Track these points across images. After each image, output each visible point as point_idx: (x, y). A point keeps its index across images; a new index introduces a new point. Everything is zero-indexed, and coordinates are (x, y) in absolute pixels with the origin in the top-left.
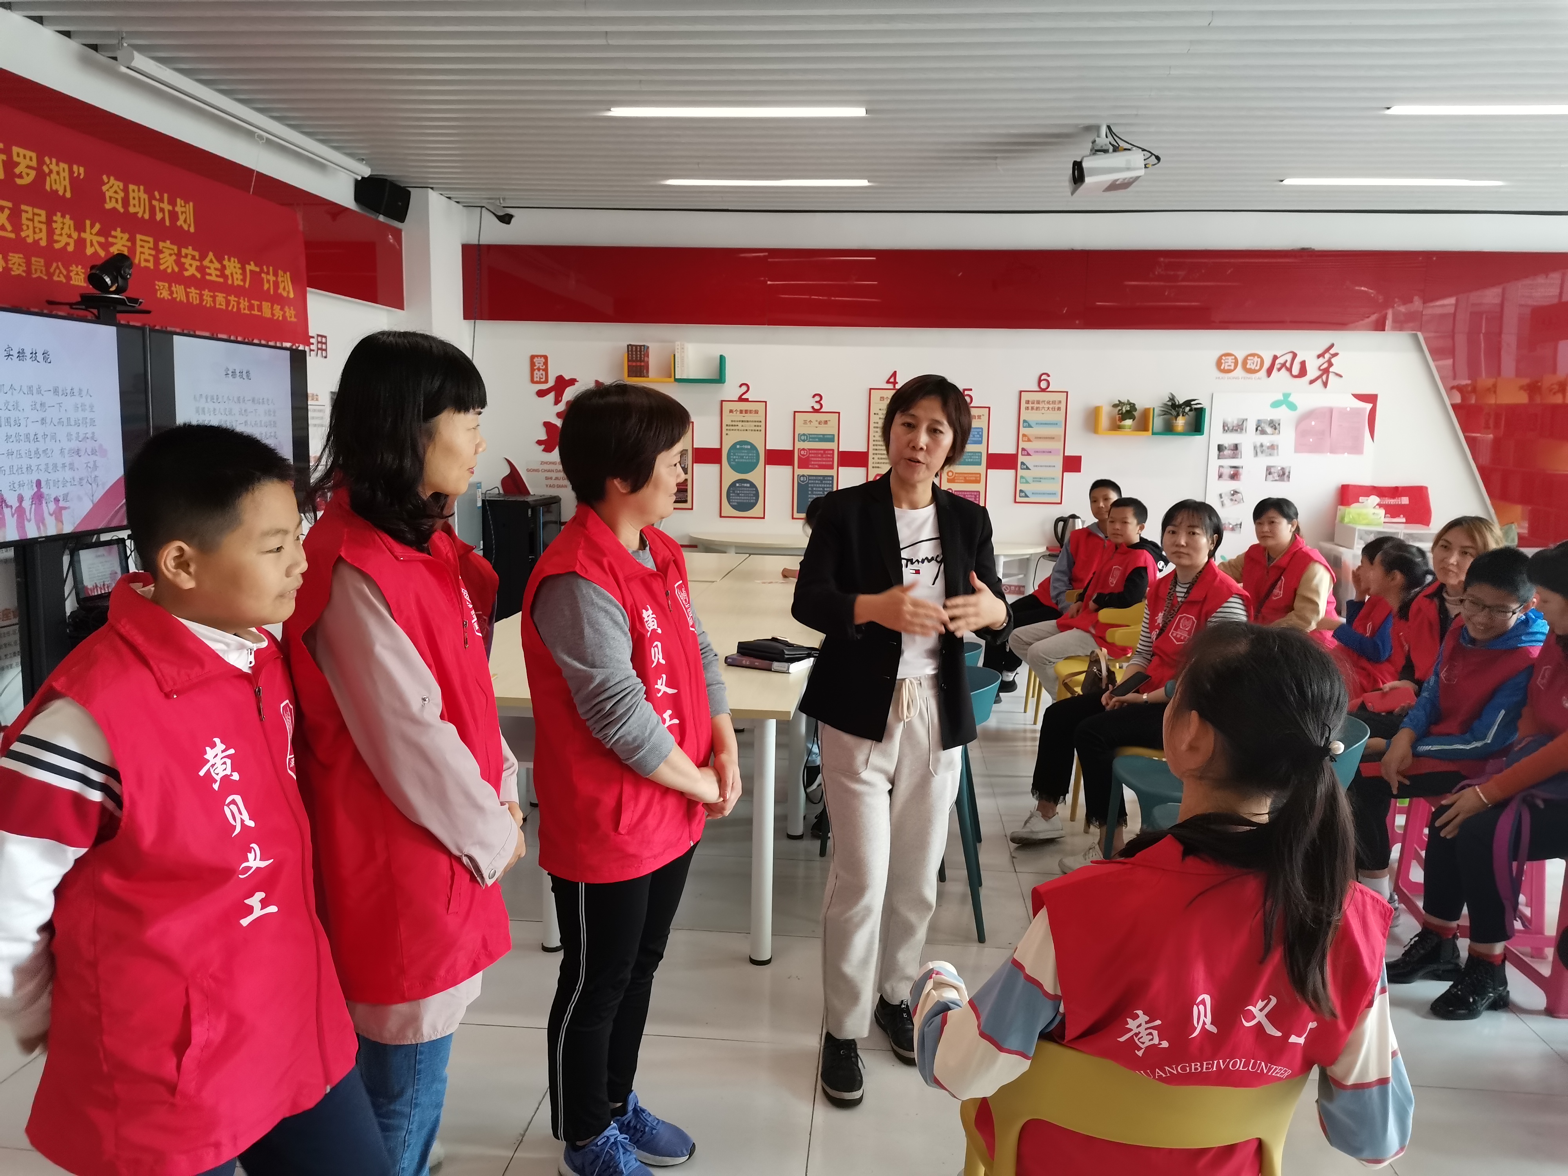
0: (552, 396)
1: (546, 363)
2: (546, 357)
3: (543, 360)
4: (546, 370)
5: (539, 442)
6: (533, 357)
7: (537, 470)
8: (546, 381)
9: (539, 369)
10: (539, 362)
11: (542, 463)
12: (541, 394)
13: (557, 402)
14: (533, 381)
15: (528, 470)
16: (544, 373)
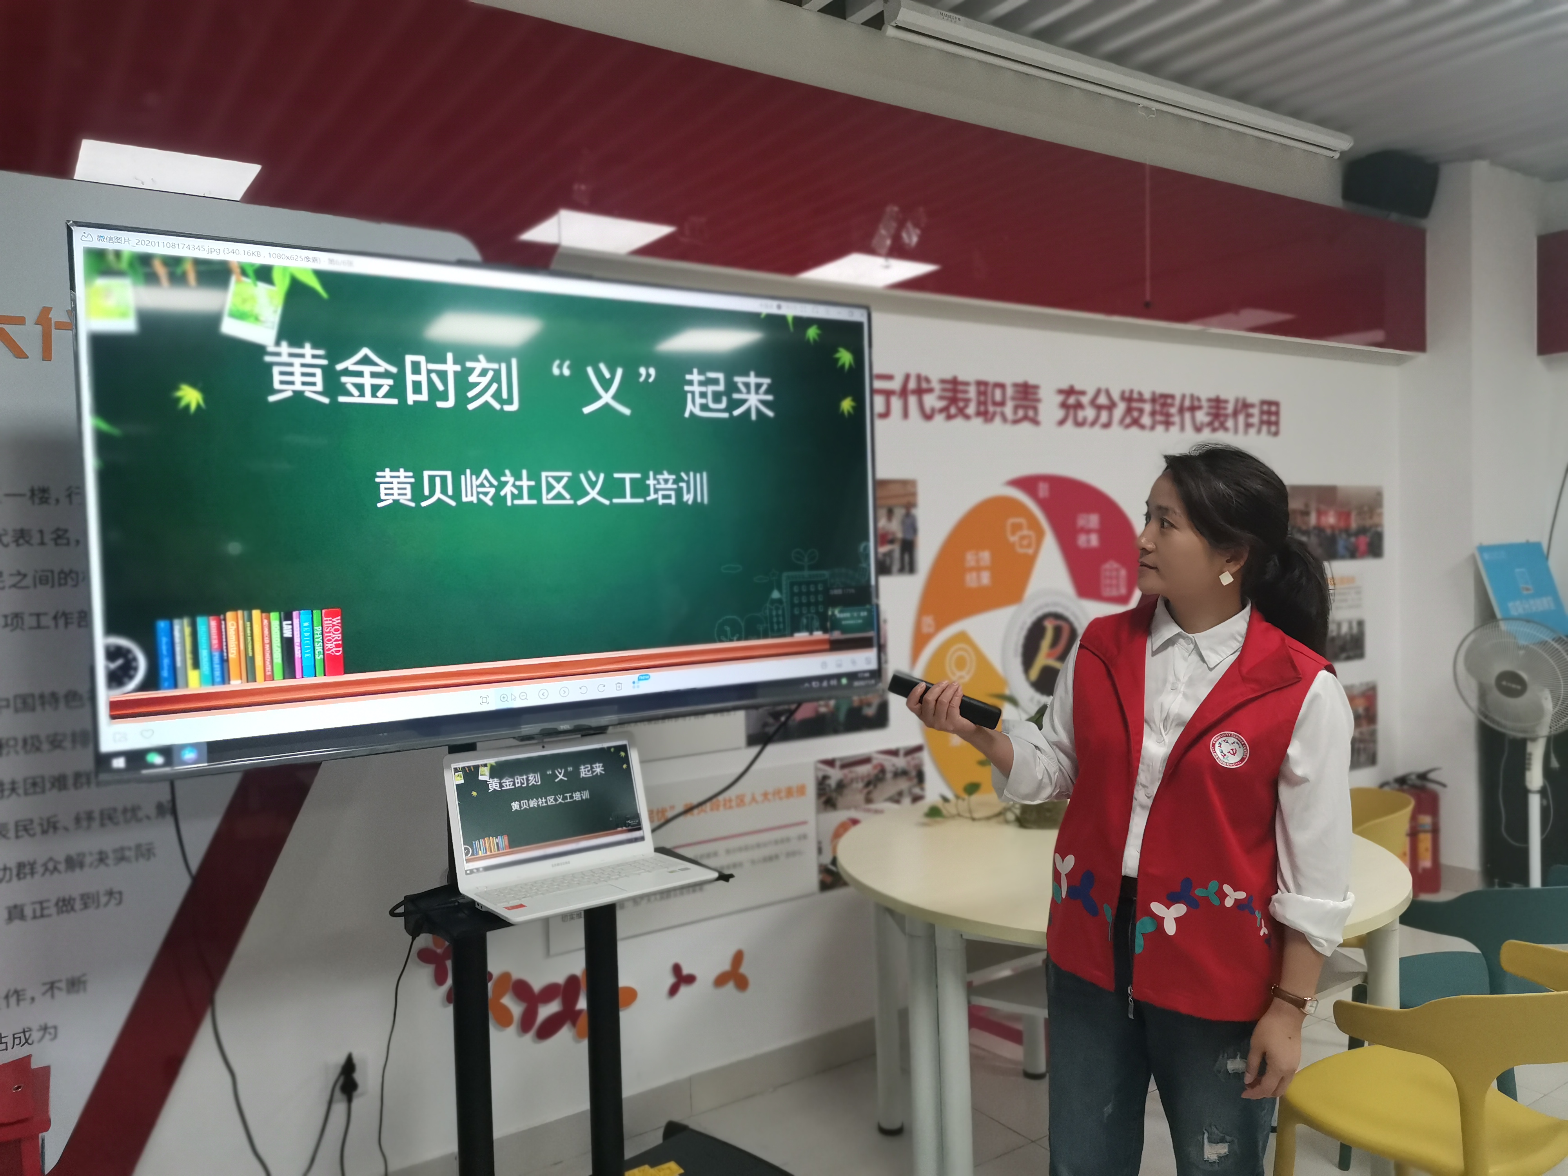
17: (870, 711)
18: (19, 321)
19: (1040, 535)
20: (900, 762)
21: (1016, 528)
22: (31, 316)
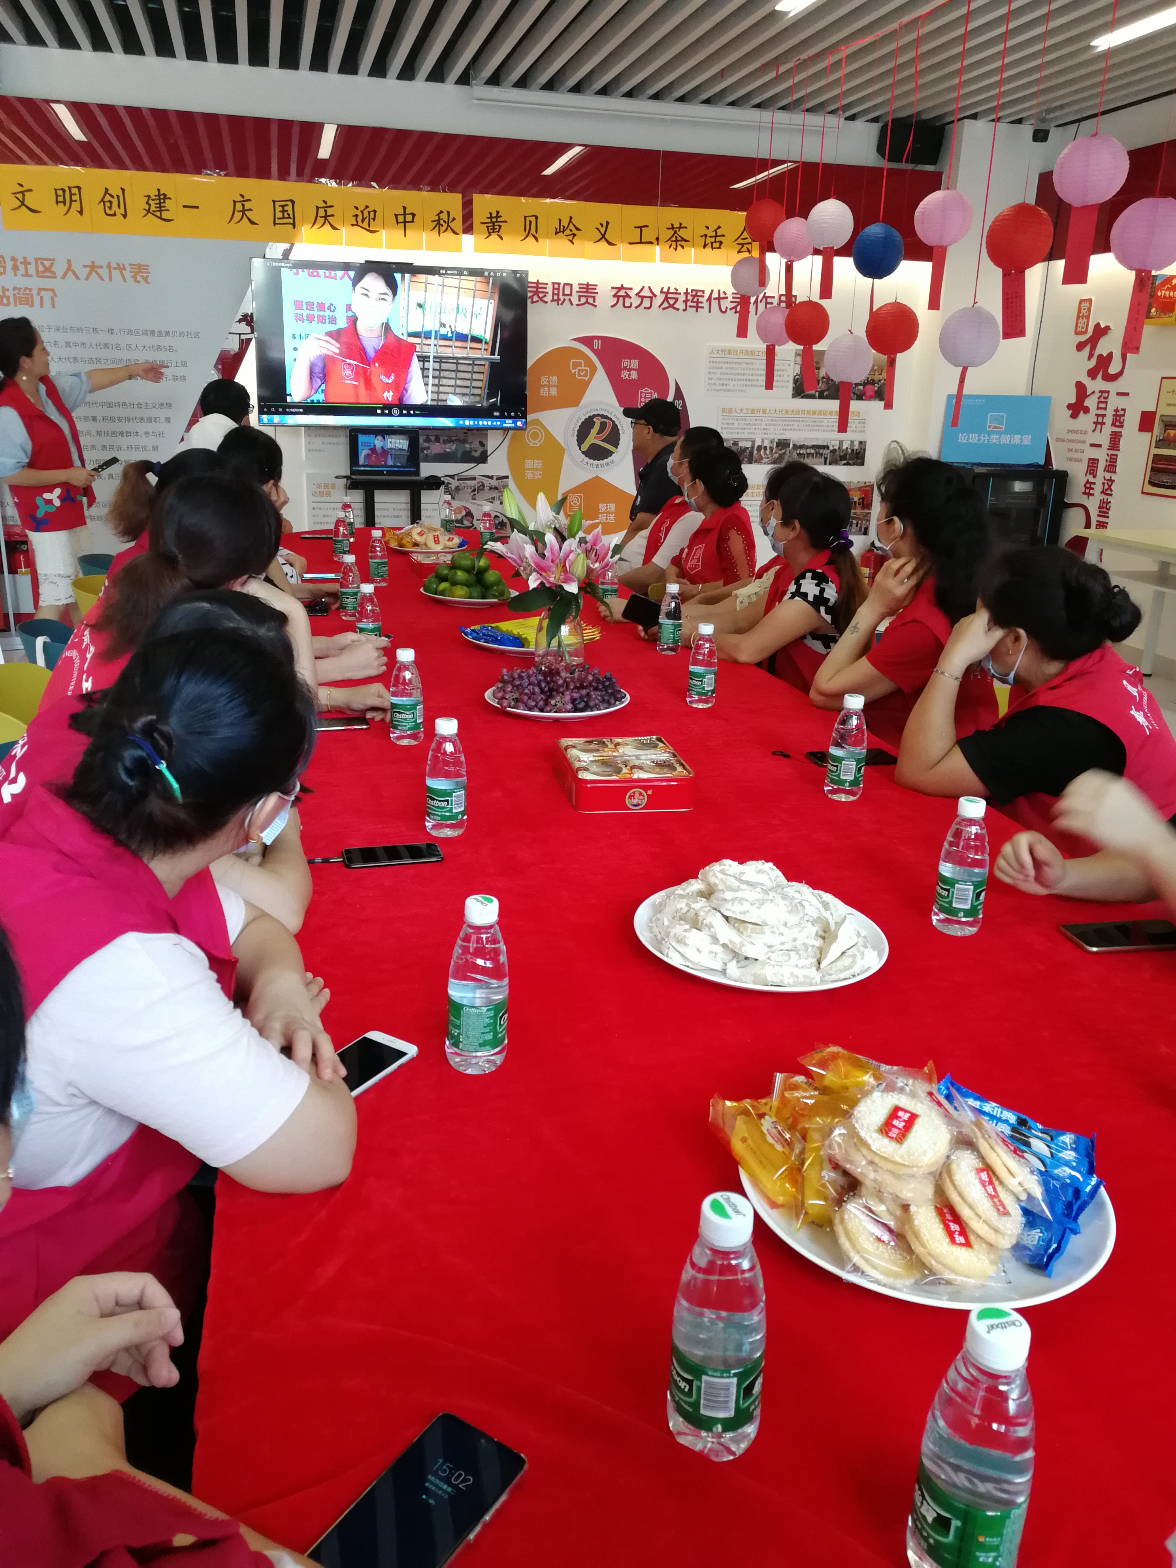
0: (1087, 349)
1: (1089, 309)
2: (1090, 301)
3: (1088, 305)
4: (1088, 318)
5: (1070, 406)
6: (1081, 301)
7: (1062, 440)
8: (1086, 332)
9: (1083, 316)
10: (1085, 305)
11: (1070, 431)
12: (1080, 347)
13: (1090, 356)
14: (1077, 333)
15: (1058, 440)
16: (1086, 321)
17: (477, 454)
18: (101, 267)
19: (594, 369)
20: (494, 483)
21: (576, 365)
22: (105, 265)
